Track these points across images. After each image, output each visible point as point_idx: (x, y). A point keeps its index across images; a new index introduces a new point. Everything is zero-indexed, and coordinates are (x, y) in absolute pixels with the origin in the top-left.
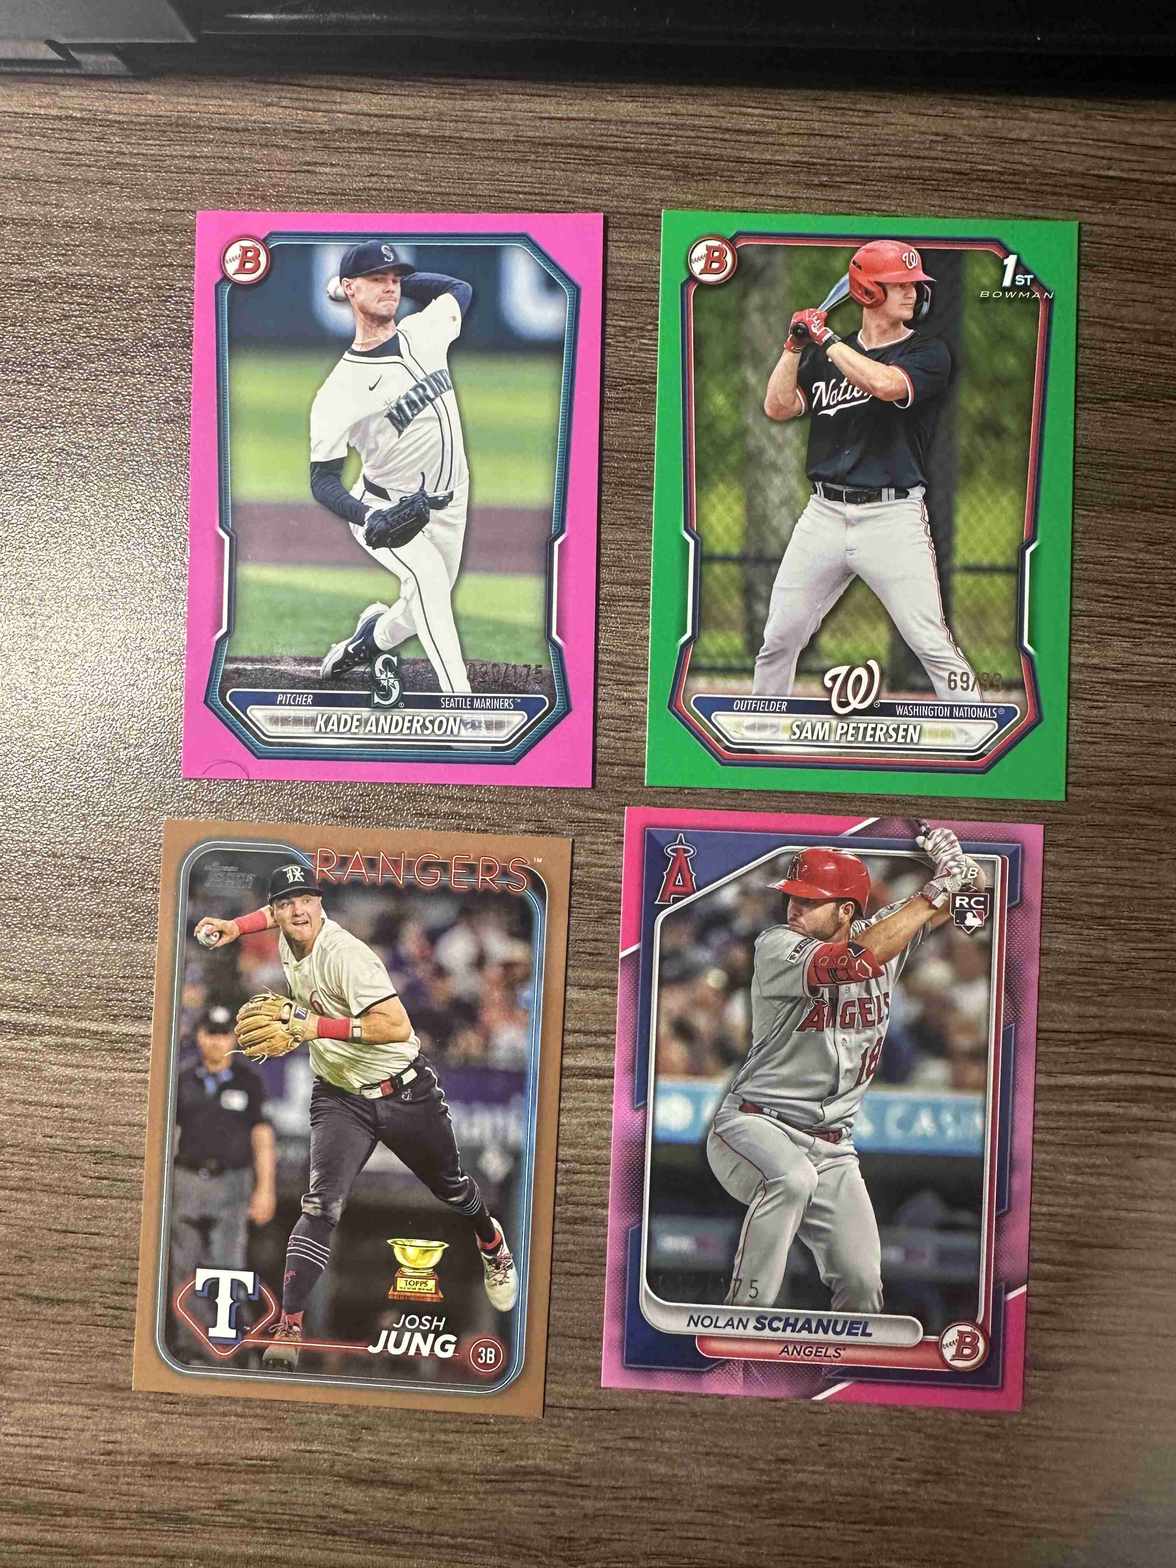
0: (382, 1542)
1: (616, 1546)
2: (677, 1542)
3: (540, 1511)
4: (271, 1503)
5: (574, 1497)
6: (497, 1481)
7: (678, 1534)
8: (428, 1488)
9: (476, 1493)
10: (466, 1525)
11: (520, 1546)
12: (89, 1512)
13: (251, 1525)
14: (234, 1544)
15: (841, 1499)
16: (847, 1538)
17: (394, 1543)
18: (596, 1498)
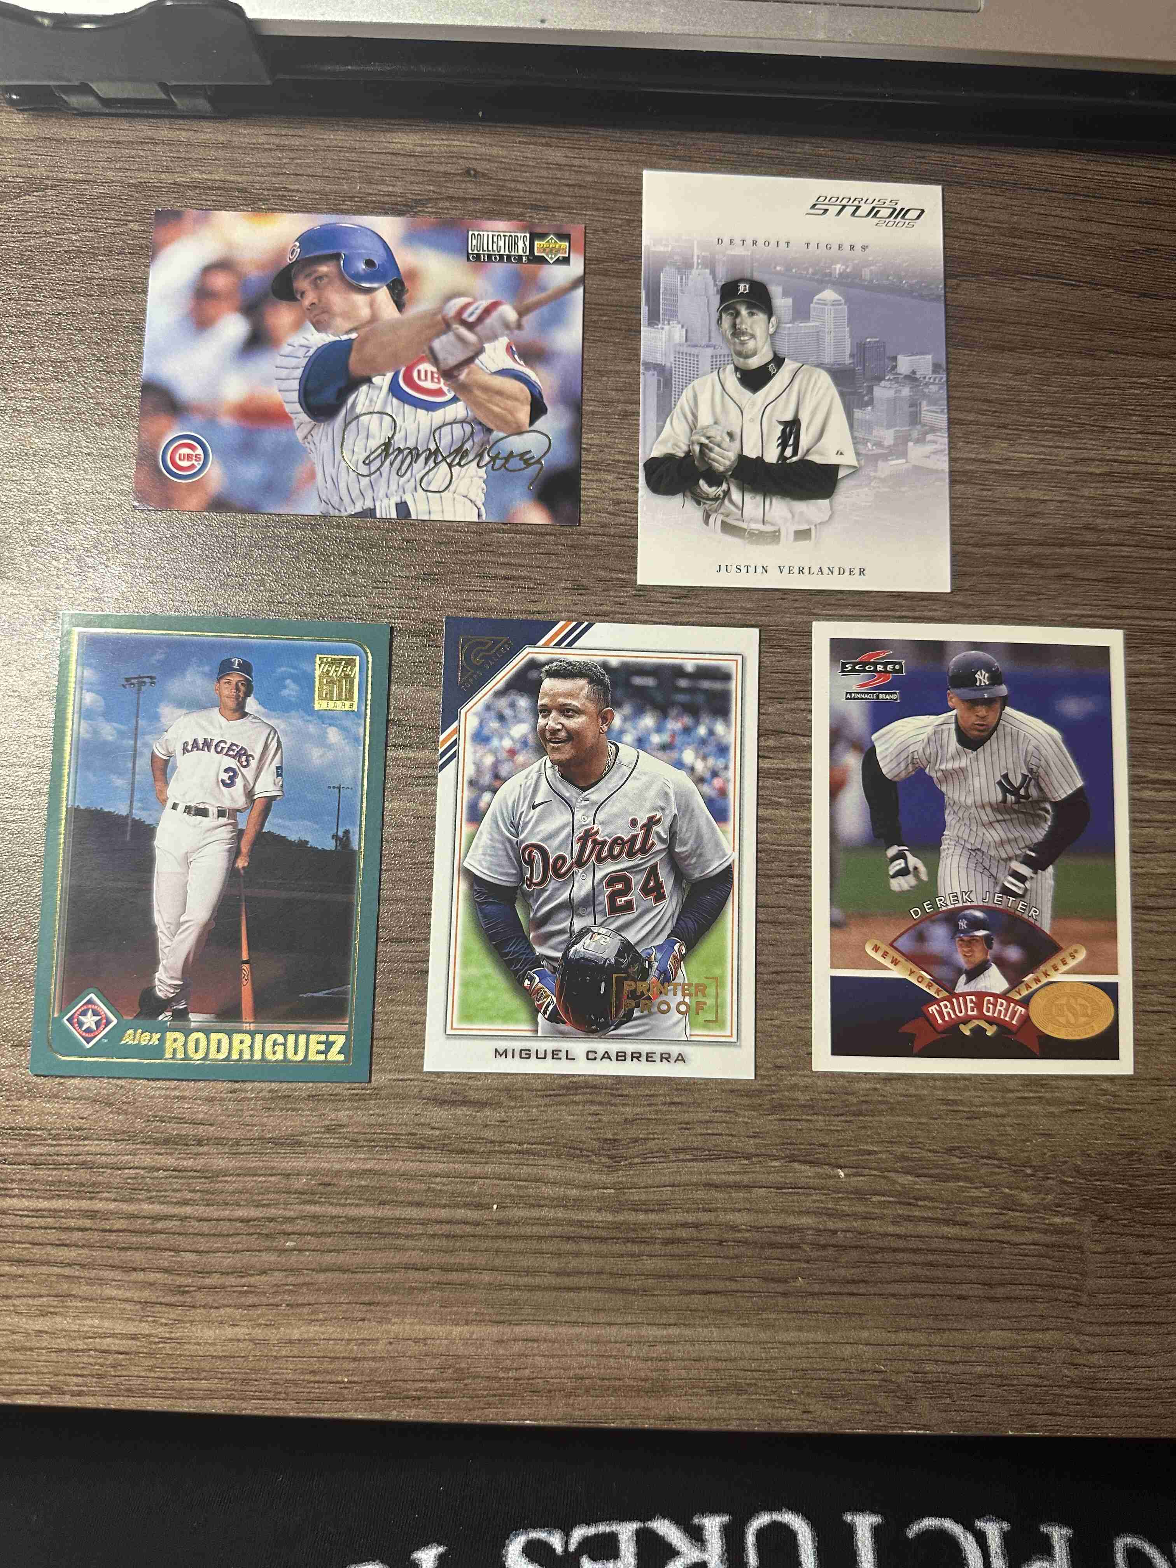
0: (463, 1151)
1: (650, 1144)
2: (699, 1138)
3: (590, 1118)
4: (370, 1125)
5: (615, 1105)
6: (555, 1095)
7: (699, 1131)
8: (499, 1105)
9: (537, 1107)
10: (531, 1133)
11: (574, 1148)
12: (219, 1141)
14: (340, 1161)
15: (827, 1097)
16: (832, 1128)
17: (472, 1152)
18: (634, 1105)
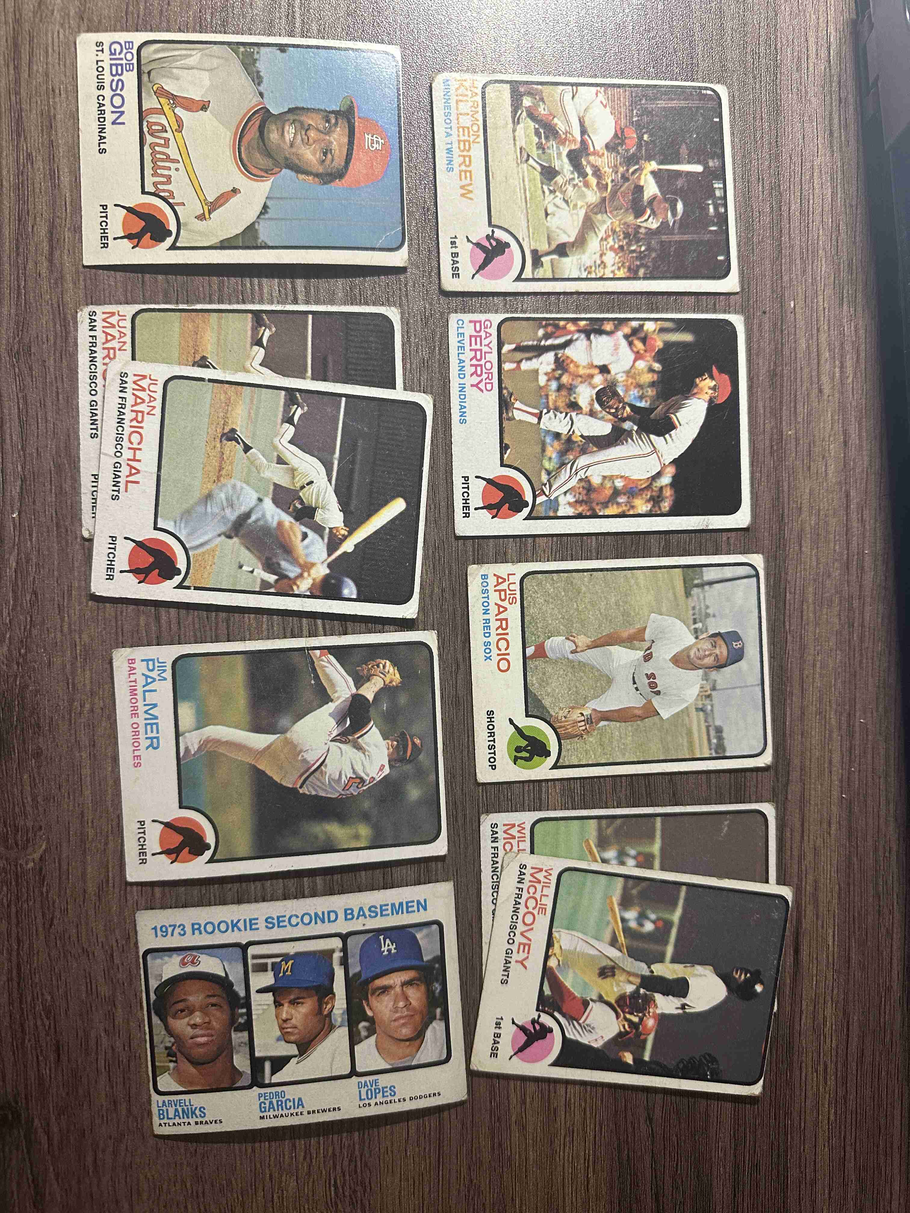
2: (34, 414)
3: (44, 336)
4: (33, 184)
7: (39, 413)
10: (32, 295)
11: (23, 325)
12: (18, 81)
13: (20, 173)
14: (7, 164)
